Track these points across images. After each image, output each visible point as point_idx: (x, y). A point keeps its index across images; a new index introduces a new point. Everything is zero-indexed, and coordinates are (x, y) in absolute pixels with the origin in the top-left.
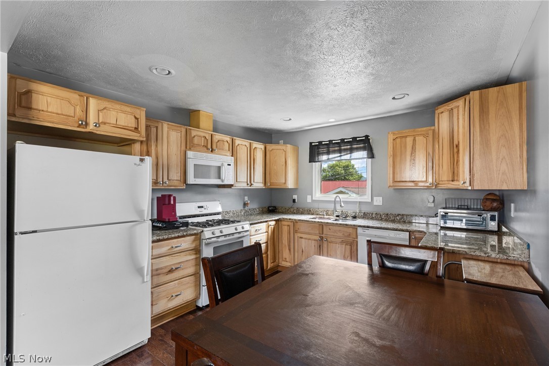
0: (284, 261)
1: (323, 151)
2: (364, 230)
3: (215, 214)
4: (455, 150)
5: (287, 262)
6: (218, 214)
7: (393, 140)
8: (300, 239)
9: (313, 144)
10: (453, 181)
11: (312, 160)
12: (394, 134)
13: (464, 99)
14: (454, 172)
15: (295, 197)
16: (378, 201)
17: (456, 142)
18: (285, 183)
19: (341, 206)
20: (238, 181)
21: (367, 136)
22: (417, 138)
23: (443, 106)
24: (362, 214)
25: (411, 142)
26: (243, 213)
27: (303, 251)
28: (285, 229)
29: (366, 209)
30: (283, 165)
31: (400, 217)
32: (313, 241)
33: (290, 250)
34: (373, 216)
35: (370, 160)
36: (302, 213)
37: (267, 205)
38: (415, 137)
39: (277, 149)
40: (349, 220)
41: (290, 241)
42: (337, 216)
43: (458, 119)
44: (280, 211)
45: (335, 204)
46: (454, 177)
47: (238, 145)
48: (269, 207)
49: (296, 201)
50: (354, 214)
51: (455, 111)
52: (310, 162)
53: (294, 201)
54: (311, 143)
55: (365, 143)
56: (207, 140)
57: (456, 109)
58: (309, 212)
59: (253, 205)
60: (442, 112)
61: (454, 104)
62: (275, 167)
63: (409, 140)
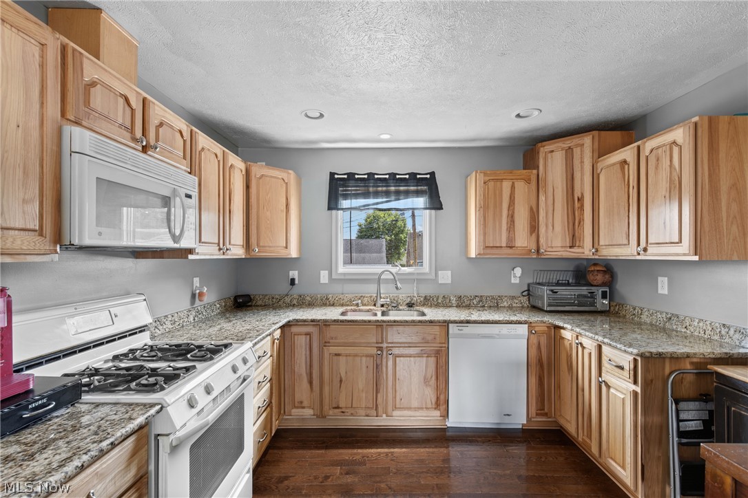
0: (298, 407)
1: (351, 190)
2: (460, 328)
3: (133, 332)
4: (577, 204)
5: (303, 408)
6: (141, 329)
7: (485, 183)
8: (335, 357)
9: (336, 176)
10: (570, 247)
11: (333, 205)
12: (485, 174)
13: (591, 136)
14: (573, 236)
15: (294, 274)
16: (445, 277)
17: (577, 194)
18: (286, 247)
19: (397, 288)
20: (203, 240)
21: (433, 174)
22: (516, 183)
23: (555, 143)
24: (422, 299)
25: (509, 189)
26: (191, 319)
27: (341, 381)
28: (301, 342)
29: (427, 290)
30: (282, 211)
31: (477, 299)
32: (364, 359)
33: (311, 383)
34: (440, 301)
35: (433, 211)
36: (311, 305)
37: (230, 293)
38: (513, 183)
39: (272, 177)
40: (404, 310)
41: (311, 366)
42: (382, 306)
43: (582, 162)
44: (260, 303)
45: (379, 285)
46: (574, 241)
47: (203, 149)
48: (236, 298)
49: (297, 282)
50: (409, 300)
51: (577, 151)
52: (330, 208)
53: (292, 282)
54: (332, 174)
55: (427, 185)
56: (133, 110)
57: (579, 149)
58: (326, 303)
59: (210, 296)
60: (552, 151)
61: (574, 141)
62: (268, 213)
63: (506, 185)
